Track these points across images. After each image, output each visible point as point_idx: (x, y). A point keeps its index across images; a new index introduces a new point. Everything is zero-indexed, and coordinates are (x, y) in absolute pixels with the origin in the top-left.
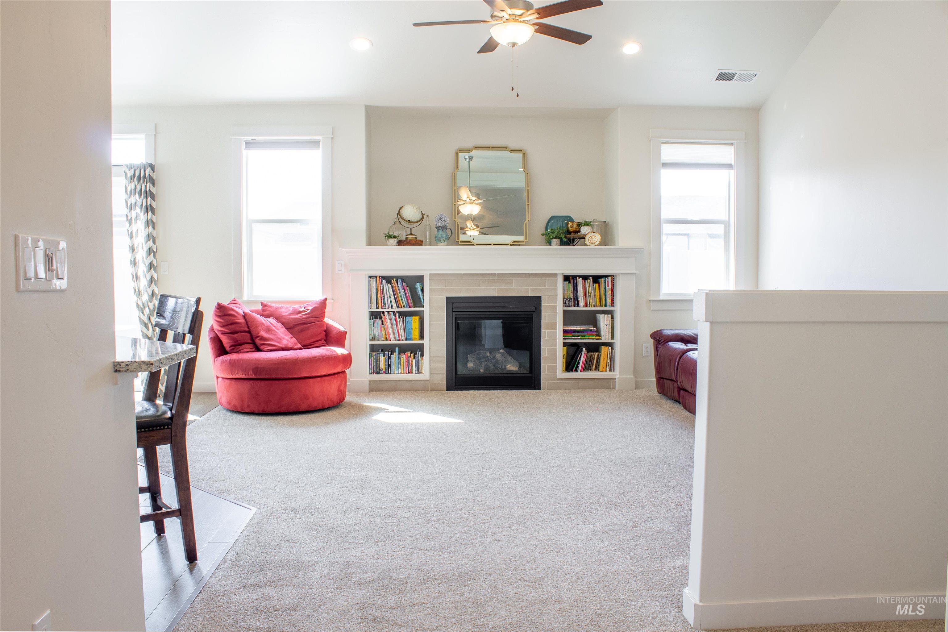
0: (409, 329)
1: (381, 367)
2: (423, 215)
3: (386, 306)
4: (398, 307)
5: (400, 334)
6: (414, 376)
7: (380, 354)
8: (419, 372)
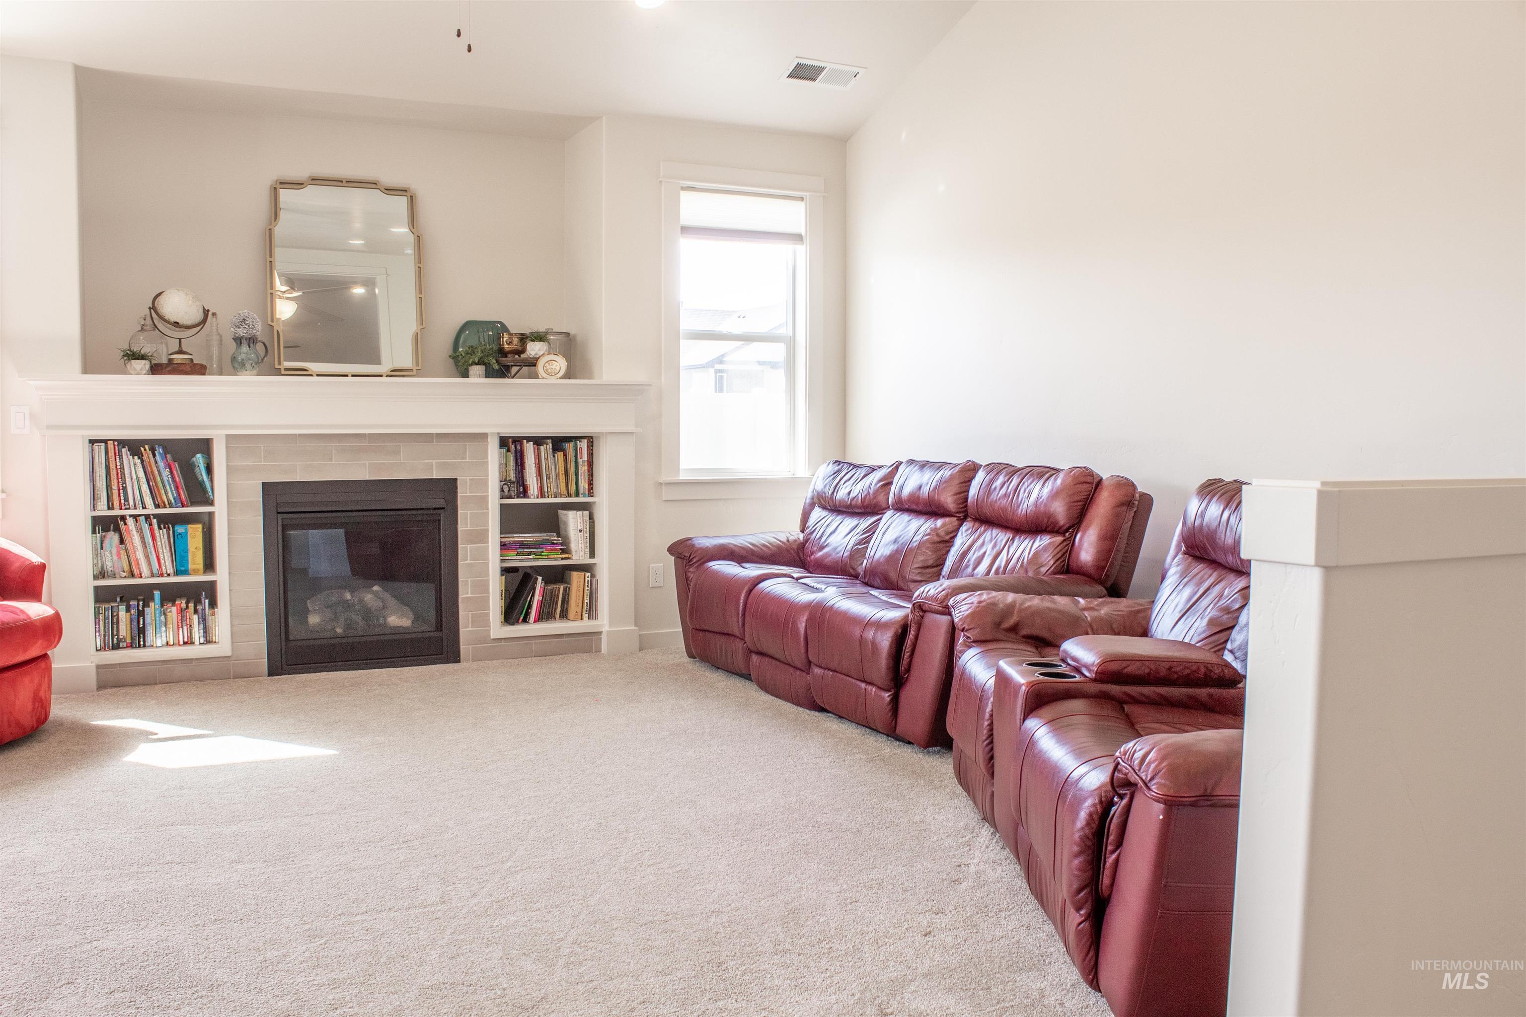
0: (183, 551)
1: (123, 634)
2: (206, 312)
3: (129, 504)
4: (157, 506)
5: (162, 562)
6: (197, 651)
7: (118, 606)
8: (208, 640)
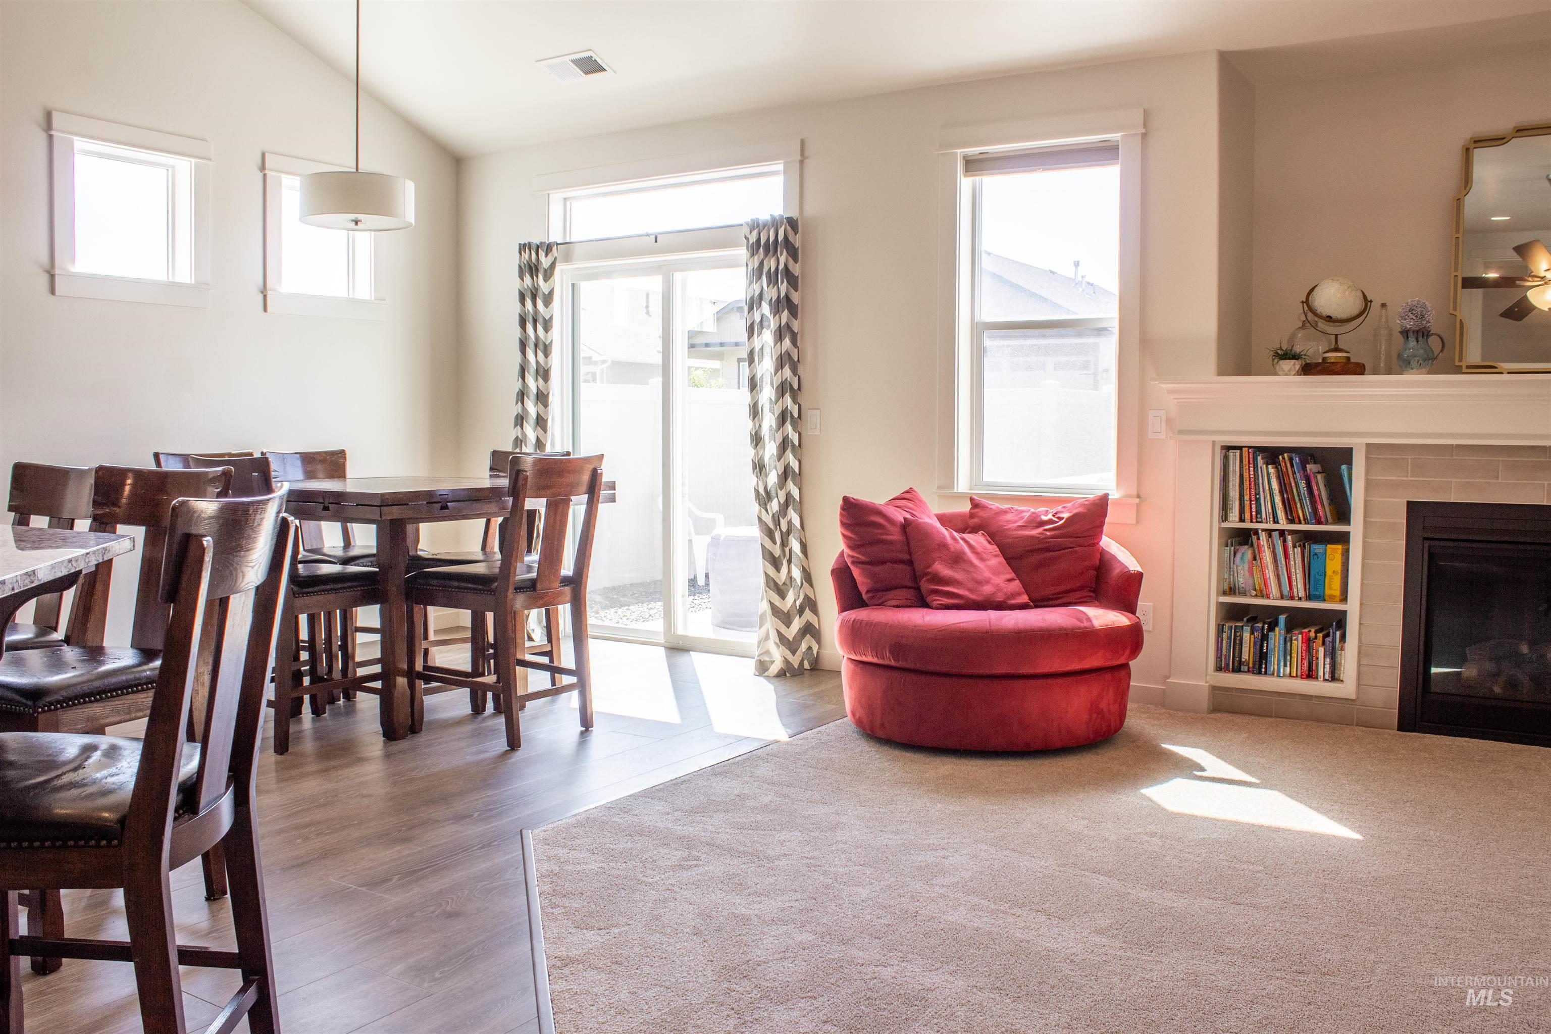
0: (1318, 573)
1: (1245, 656)
2: (1367, 302)
3: (1261, 517)
4: (1291, 521)
5: (1294, 583)
6: (1318, 687)
7: (1243, 626)
8: (1334, 677)
